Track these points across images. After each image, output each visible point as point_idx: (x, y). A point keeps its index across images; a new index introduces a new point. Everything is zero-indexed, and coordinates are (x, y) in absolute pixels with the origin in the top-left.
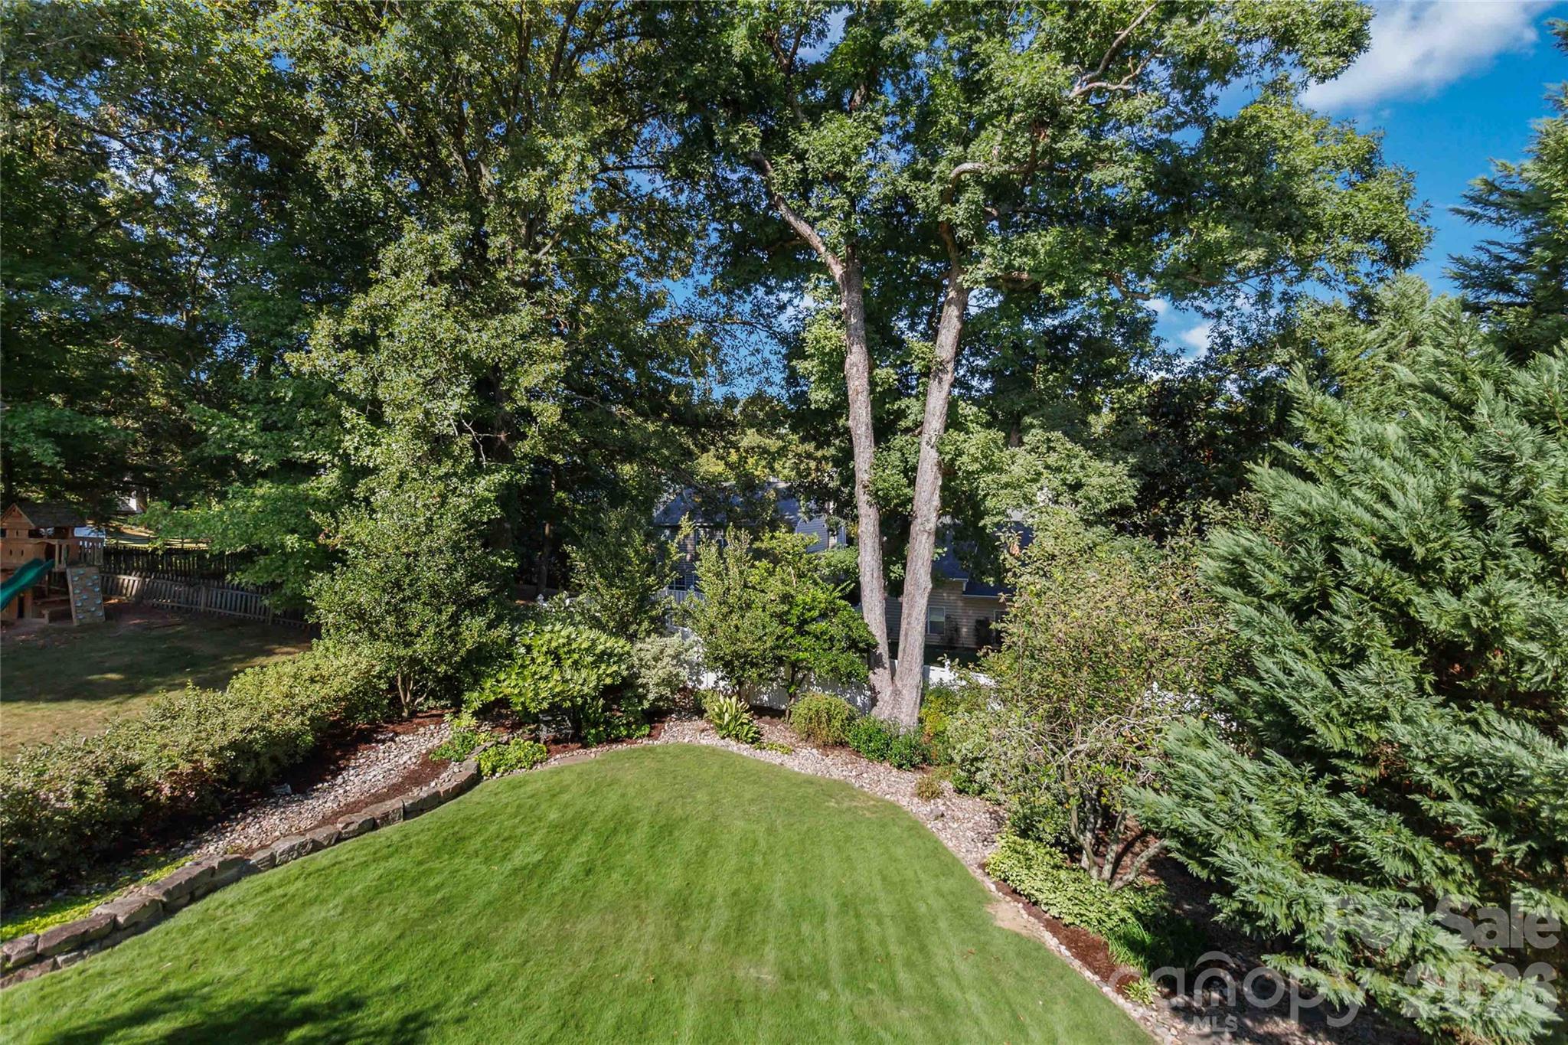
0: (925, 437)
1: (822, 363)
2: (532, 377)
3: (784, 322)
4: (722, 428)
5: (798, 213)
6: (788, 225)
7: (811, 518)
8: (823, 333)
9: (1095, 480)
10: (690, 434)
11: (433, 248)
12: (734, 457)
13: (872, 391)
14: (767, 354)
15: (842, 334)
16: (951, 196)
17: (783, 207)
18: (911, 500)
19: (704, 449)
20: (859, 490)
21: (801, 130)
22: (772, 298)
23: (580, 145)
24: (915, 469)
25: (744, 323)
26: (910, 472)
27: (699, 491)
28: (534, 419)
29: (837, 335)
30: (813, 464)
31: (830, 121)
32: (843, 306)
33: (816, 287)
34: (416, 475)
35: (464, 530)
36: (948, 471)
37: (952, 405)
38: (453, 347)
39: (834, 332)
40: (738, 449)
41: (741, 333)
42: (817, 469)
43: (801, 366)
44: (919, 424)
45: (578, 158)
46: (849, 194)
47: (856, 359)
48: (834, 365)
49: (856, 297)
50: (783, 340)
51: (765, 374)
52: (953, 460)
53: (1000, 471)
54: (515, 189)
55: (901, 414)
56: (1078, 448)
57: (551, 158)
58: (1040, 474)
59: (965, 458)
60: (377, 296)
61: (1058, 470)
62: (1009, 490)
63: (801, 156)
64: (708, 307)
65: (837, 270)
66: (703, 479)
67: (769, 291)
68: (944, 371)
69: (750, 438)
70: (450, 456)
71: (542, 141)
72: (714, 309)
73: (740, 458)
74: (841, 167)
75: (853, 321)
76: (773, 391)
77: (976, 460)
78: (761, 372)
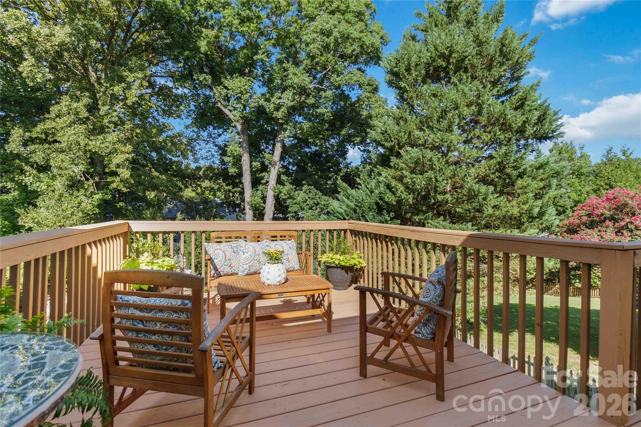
0: (269, 187)
1: (234, 159)
2: (118, 159)
3: (220, 141)
4: (195, 179)
5: (225, 107)
6: (221, 110)
7: (230, 214)
8: (233, 148)
9: (323, 202)
10: (180, 181)
11: (76, 109)
12: (199, 190)
13: (251, 170)
14: (213, 152)
15: (241, 150)
16: (277, 109)
17: (219, 103)
18: (264, 208)
19: (186, 187)
20: (246, 204)
21: (226, 78)
22: (216, 131)
23: (140, 76)
24: (266, 197)
25: (204, 141)
26: (264, 198)
27: (184, 203)
28: (119, 176)
29: (239, 150)
30: (231, 194)
31: (237, 78)
32: (241, 140)
33: (232, 132)
34: (67, 195)
35: (85, 217)
36: (277, 198)
37: (279, 176)
38: (85, 147)
39: (238, 149)
40: (201, 188)
41: (203, 144)
42: (233, 196)
43: (226, 159)
44: (267, 182)
45: (140, 82)
46: (243, 104)
47: (246, 158)
48: (238, 160)
49: (246, 137)
50: (220, 148)
51: (212, 160)
52: (278, 195)
53: (294, 199)
54: (113, 90)
55: (262, 178)
56: (318, 192)
57: (128, 80)
58: (307, 200)
59: (282, 194)
60: (49, 125)
61: (312, 199)
62: (296, 205)
63: (226, 88)
64: (189, 133)
65: (239, 127)
66: (186, 199)
67: (214, 129)
68: (276, 164)
69: (206, 183)
70: (83, 188)
71: (125, 74)
72: (192, 134)
73: (202, 191)
74: (240, 95)
75: (244, 145)
76: (215, 166)
77: (286, 195)
78: (211, 159)
